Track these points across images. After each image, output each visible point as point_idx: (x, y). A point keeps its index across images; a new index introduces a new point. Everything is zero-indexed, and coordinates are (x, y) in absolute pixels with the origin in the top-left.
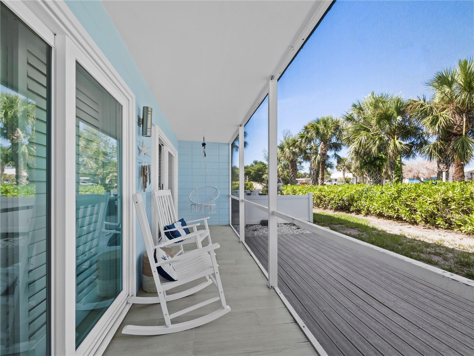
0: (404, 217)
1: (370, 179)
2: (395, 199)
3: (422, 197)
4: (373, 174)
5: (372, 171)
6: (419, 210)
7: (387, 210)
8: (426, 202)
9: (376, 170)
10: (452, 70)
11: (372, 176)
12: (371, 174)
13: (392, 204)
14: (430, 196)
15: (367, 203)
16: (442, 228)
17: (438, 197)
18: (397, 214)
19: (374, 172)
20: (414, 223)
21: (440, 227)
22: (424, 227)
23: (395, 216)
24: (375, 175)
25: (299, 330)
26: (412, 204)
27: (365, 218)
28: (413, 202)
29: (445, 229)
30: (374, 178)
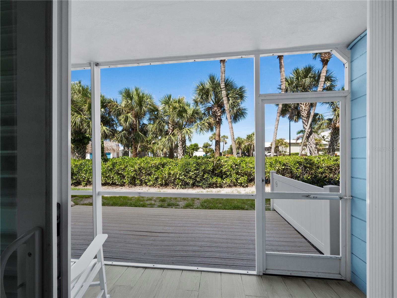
0: (117, 182)
1: (79, 155)
2: (111, 170)
3: (128, 168)
4: (80, 150)
5: (80, 148)
6: (127, 176)
7: (104, 179)
8: (130, 170)
9: (83, 147)
10: (133, 90)
11: (80, 152)
12: (79, 150)
13: (108, 174)
14: (132, 166)
15: (87, 175)
16: (138, 185)
17: (137, 167)
18: (112, 181)
19: (81, 149)
20: (123, 185)
21: (137, 185)
22: (129, 187)
23: (111, 182)
24: (83, 151)
25: (153, 269)
26: (122, 173)
27: (85, 188)
28: (122, 171)
29: (140, 185)
30: (82, 154)
